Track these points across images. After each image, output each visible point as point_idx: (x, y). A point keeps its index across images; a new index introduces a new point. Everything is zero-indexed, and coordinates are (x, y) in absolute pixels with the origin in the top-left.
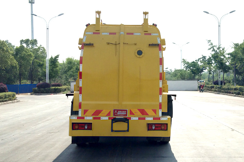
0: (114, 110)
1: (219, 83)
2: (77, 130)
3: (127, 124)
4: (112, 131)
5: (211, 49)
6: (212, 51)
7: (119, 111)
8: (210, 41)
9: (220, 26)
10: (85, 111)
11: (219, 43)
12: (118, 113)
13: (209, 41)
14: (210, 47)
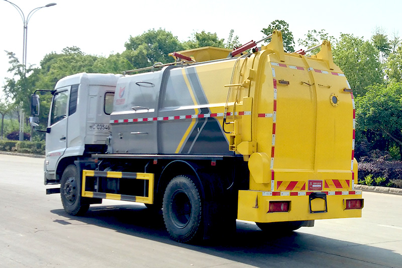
0: (310, 181)
1: (21, 137)
2: (273, 212)
3: (324, 201)
4: (311, 212)
5: (13, 69)
6: (16, 74)
7: (314, 183)
8: (11, 53)
9: (26, 28)
10: (279, 183)
11: (24, 60)
12: (313, 186)
13: (9, 54)
14: (11, 66)
